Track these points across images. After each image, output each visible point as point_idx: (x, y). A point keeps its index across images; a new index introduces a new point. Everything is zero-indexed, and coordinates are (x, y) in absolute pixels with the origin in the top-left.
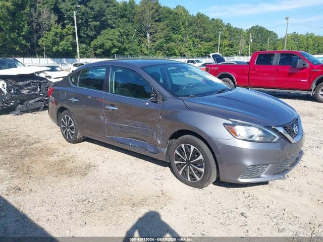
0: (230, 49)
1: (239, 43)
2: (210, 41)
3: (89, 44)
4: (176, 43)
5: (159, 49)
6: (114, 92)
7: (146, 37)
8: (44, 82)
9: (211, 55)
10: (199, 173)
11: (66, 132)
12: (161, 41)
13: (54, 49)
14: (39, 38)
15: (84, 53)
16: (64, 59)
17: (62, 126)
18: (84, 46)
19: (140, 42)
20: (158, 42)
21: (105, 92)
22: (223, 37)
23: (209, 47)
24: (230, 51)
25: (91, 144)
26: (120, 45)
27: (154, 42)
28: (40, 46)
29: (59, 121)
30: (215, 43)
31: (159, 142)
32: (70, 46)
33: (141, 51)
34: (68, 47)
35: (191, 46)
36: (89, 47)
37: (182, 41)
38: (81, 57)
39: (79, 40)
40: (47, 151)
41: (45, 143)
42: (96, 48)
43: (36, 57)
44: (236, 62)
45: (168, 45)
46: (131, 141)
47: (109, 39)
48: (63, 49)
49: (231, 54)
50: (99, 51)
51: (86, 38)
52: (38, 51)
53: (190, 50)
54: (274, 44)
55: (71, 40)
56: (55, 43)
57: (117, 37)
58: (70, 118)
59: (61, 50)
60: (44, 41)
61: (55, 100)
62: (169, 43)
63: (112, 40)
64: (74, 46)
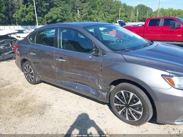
0: (126, 18)
1: (130, 15)
2: (114, 14)
3: (43, 17)
4: (94, 15)
5: (84, 19)
6: (62, 48)
7: (77, 12)
8: (14, 41)
9: (118, 21)
10: (137, 115)
11: (28, 76)
12: (85, 14)
13: (23, 20)
14: (13, 13)
15: (41, 22)
16: (29, 26)
17: (25, 72)
18: (40, 18)
19: (73, 15)
20: (84, 15)
21: (55, 48)
22: (122, 12)
23: (113, 17)
24: (126, 19)
25: (46, 85)
26: (62, 17)
27: (82, 15)
28: (14, 18)
29: (23, 68)
30: (117, 15)
31: (101, 88)
32: (32, 18)
33: (74, 20)
34: (31, 19)
35: (103, 17)
36: (43, 19)
37: (98, 14)
38: (39, 25)
39: (37, 14)
40: (14, 92)
41: (13, 85)
42: (47, 20)
43: (12, 25)
44: (132, 25)
45: (90, 17)
46: (77, 85)
47: (55, 14)
48: (28, 20)
49: (126, 21)
50: (49, 21)
51: (41, 13)
52: (13, 22)
53: (103, 19)
54: (150, 15)
55: (32, 14)
56: (23, 16)
57: (60, 12)
58: (30, 67)
59: (27, 21)
60: (16, 15)
61: (20, 54)
62: (90, 15)
63: (57, 14)
64: (34, 18)
